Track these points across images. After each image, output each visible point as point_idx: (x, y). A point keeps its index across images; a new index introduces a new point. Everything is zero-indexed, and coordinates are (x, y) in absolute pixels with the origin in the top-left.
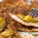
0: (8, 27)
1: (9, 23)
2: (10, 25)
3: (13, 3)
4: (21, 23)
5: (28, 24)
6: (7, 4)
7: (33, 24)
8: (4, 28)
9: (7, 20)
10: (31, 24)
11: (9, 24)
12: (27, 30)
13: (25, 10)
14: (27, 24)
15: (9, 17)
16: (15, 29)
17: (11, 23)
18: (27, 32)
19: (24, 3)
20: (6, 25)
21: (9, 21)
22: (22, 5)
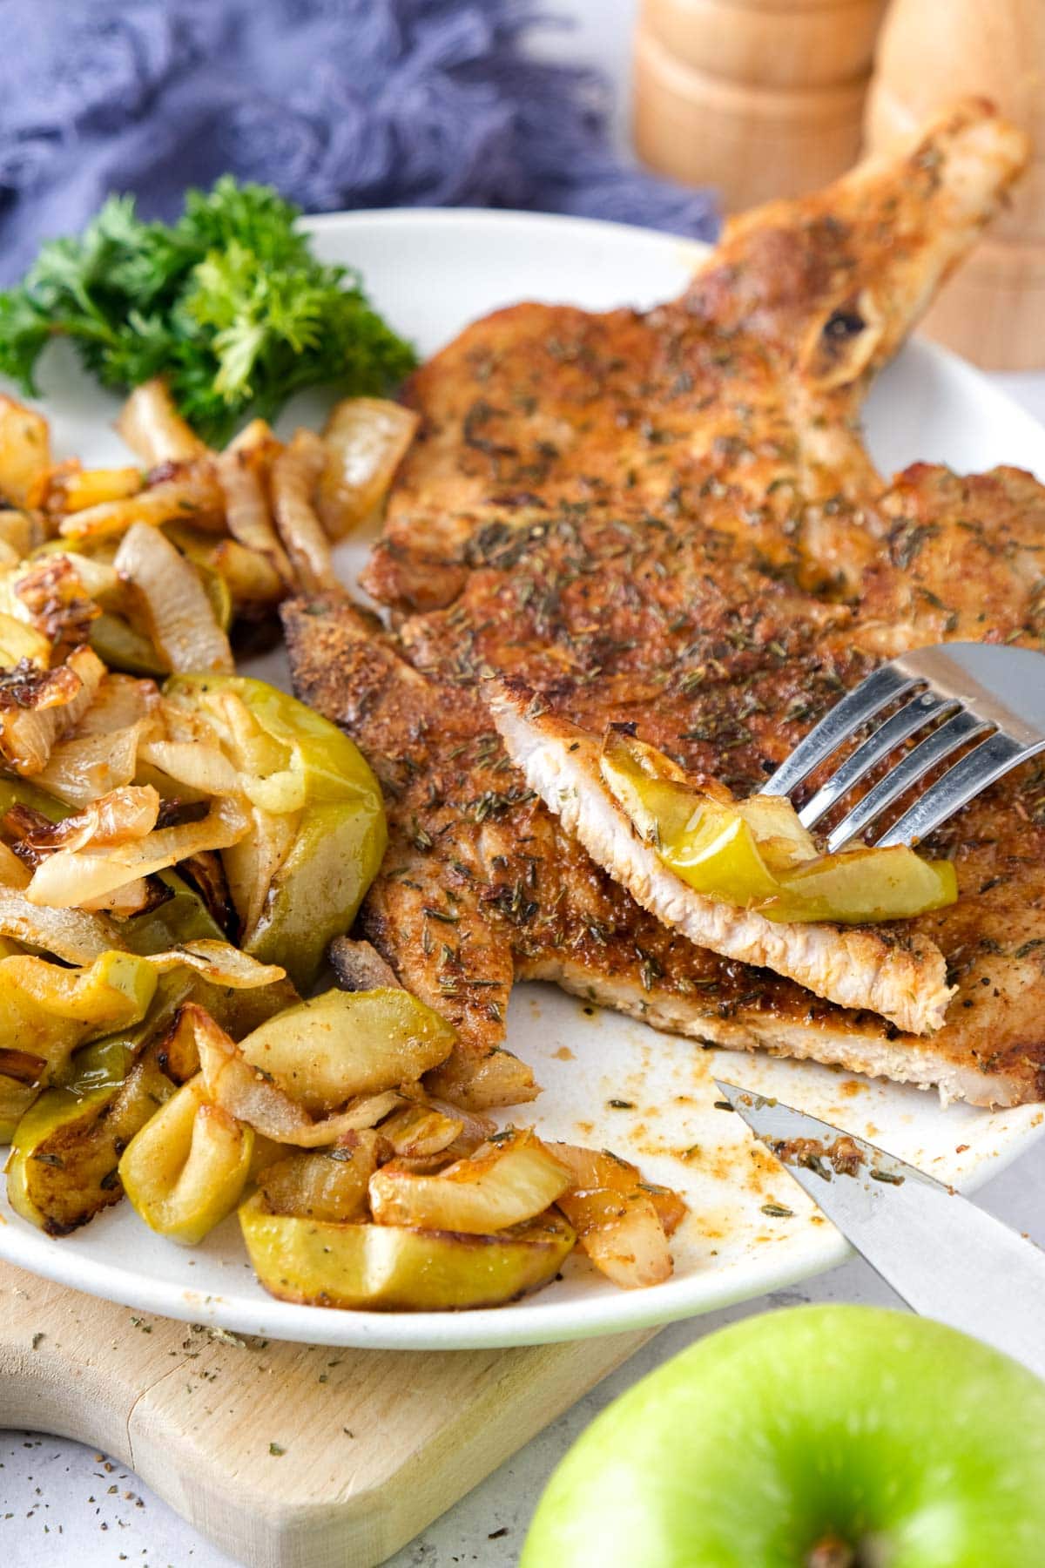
0: (406, 910)
1: (429, 851)
2: (435, 893)
3: (648, 390)
4: (635, 885)
5: (729, 931)
6: (530, 407)
7: (797, 942)
8: (344, 925)
9: (420, 793)
10: (774, 944)
11: (426, 865)
12: (672, 1011)
13: (758, 637)
14: (706, 929)
15: (456, 737)
16: (486, 973)
17: (465, 850)
18: (675, 1032)
19: (821, 446)
20: (383, 881)
21: (438, 803)
22: (774, 487)
